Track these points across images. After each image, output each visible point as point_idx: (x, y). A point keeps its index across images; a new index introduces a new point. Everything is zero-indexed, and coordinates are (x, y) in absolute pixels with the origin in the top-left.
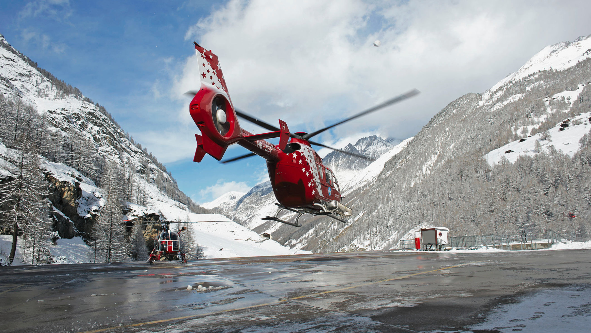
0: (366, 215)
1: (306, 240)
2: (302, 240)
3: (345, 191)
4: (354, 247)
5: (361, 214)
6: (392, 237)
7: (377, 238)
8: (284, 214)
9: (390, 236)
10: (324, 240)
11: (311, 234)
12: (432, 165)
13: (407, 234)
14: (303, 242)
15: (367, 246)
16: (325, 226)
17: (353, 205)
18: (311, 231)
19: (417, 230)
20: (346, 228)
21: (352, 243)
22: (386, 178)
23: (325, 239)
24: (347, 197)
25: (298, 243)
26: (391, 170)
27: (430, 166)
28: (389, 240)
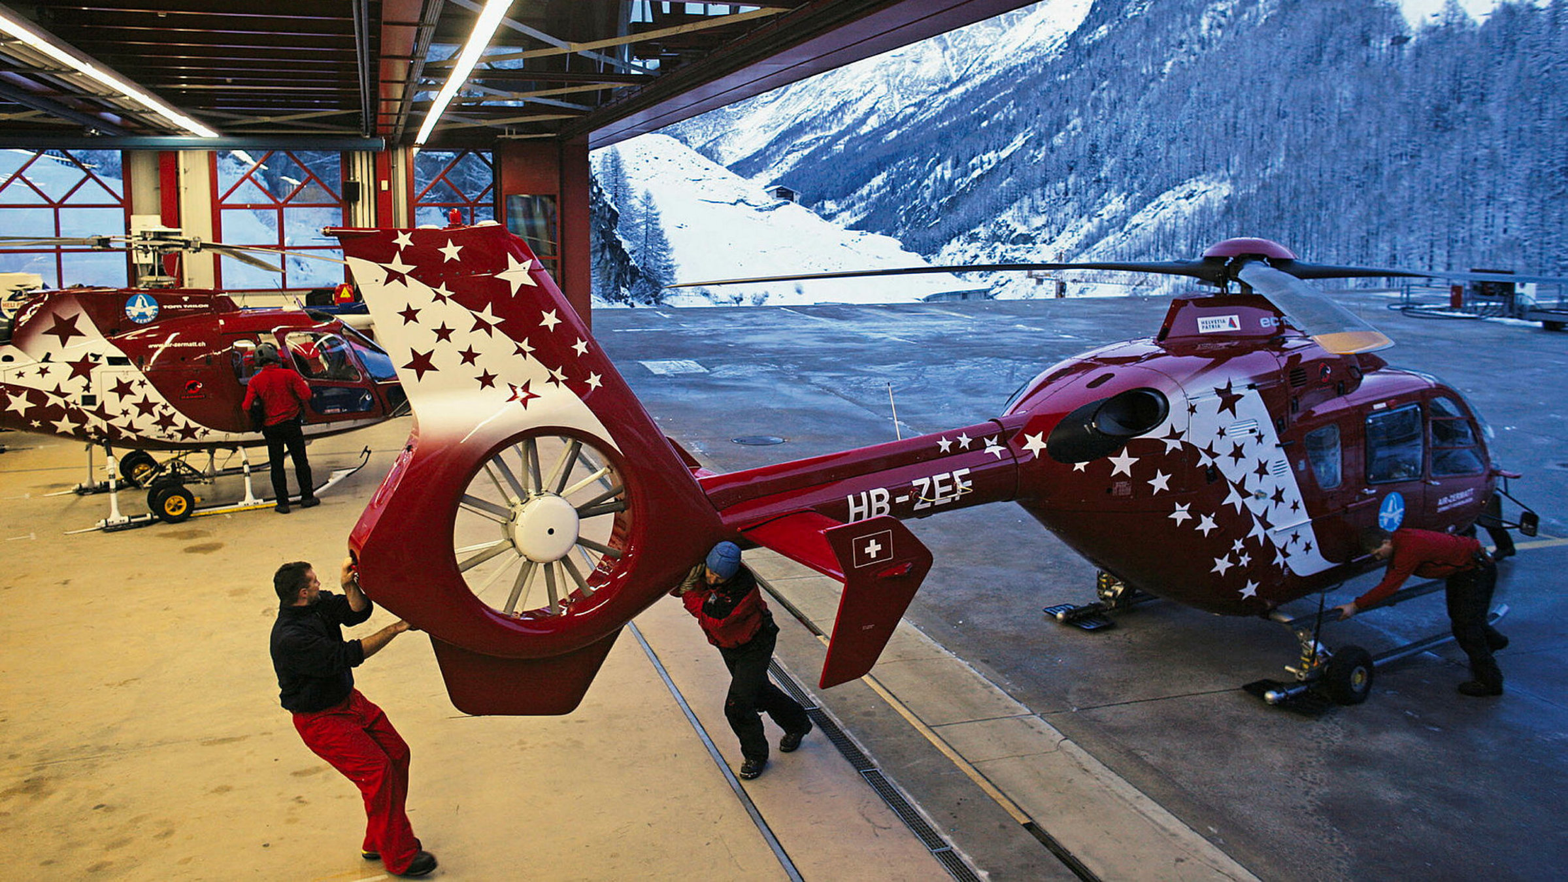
0: (1033, 143)
1: (864, 204)
2: (853, 204)
3: (974, 76)
4: (1004, 228)
5: (1019, 141)
6: (1109, 207)
7: (1069, 209)
8: (806, 133)
9: (1103, 205)
10: (915, 207)
11: (875, 187)
12: (1229, 13)
13: (1154, 204)
14: (856, 207)
15: (1038, 229)
16: (915, 169)
17: (996, 116)
18: (877, 181)
19: (1182, 195)
20: (977, 178)
21: (1000, 220)
22: (1096, 45)
23: (917, 202)
24: (979, 91)
25: (843, 210)
26: (1111, 22)
27: (1223, 14)
28: (1100, 215)
